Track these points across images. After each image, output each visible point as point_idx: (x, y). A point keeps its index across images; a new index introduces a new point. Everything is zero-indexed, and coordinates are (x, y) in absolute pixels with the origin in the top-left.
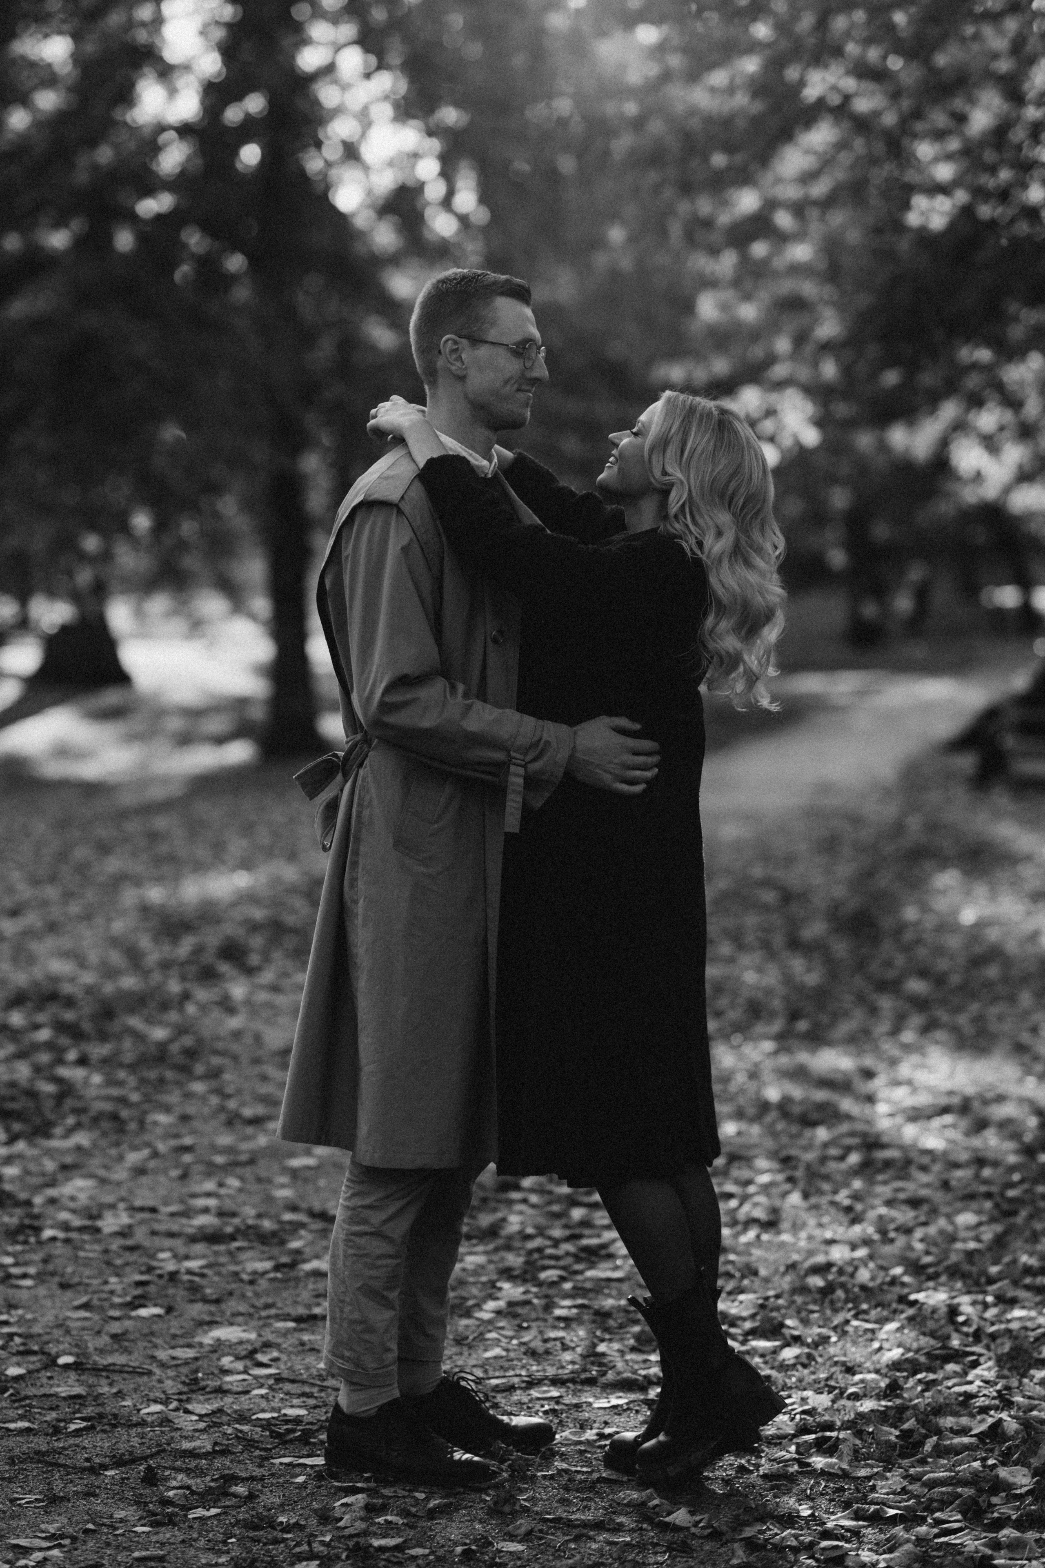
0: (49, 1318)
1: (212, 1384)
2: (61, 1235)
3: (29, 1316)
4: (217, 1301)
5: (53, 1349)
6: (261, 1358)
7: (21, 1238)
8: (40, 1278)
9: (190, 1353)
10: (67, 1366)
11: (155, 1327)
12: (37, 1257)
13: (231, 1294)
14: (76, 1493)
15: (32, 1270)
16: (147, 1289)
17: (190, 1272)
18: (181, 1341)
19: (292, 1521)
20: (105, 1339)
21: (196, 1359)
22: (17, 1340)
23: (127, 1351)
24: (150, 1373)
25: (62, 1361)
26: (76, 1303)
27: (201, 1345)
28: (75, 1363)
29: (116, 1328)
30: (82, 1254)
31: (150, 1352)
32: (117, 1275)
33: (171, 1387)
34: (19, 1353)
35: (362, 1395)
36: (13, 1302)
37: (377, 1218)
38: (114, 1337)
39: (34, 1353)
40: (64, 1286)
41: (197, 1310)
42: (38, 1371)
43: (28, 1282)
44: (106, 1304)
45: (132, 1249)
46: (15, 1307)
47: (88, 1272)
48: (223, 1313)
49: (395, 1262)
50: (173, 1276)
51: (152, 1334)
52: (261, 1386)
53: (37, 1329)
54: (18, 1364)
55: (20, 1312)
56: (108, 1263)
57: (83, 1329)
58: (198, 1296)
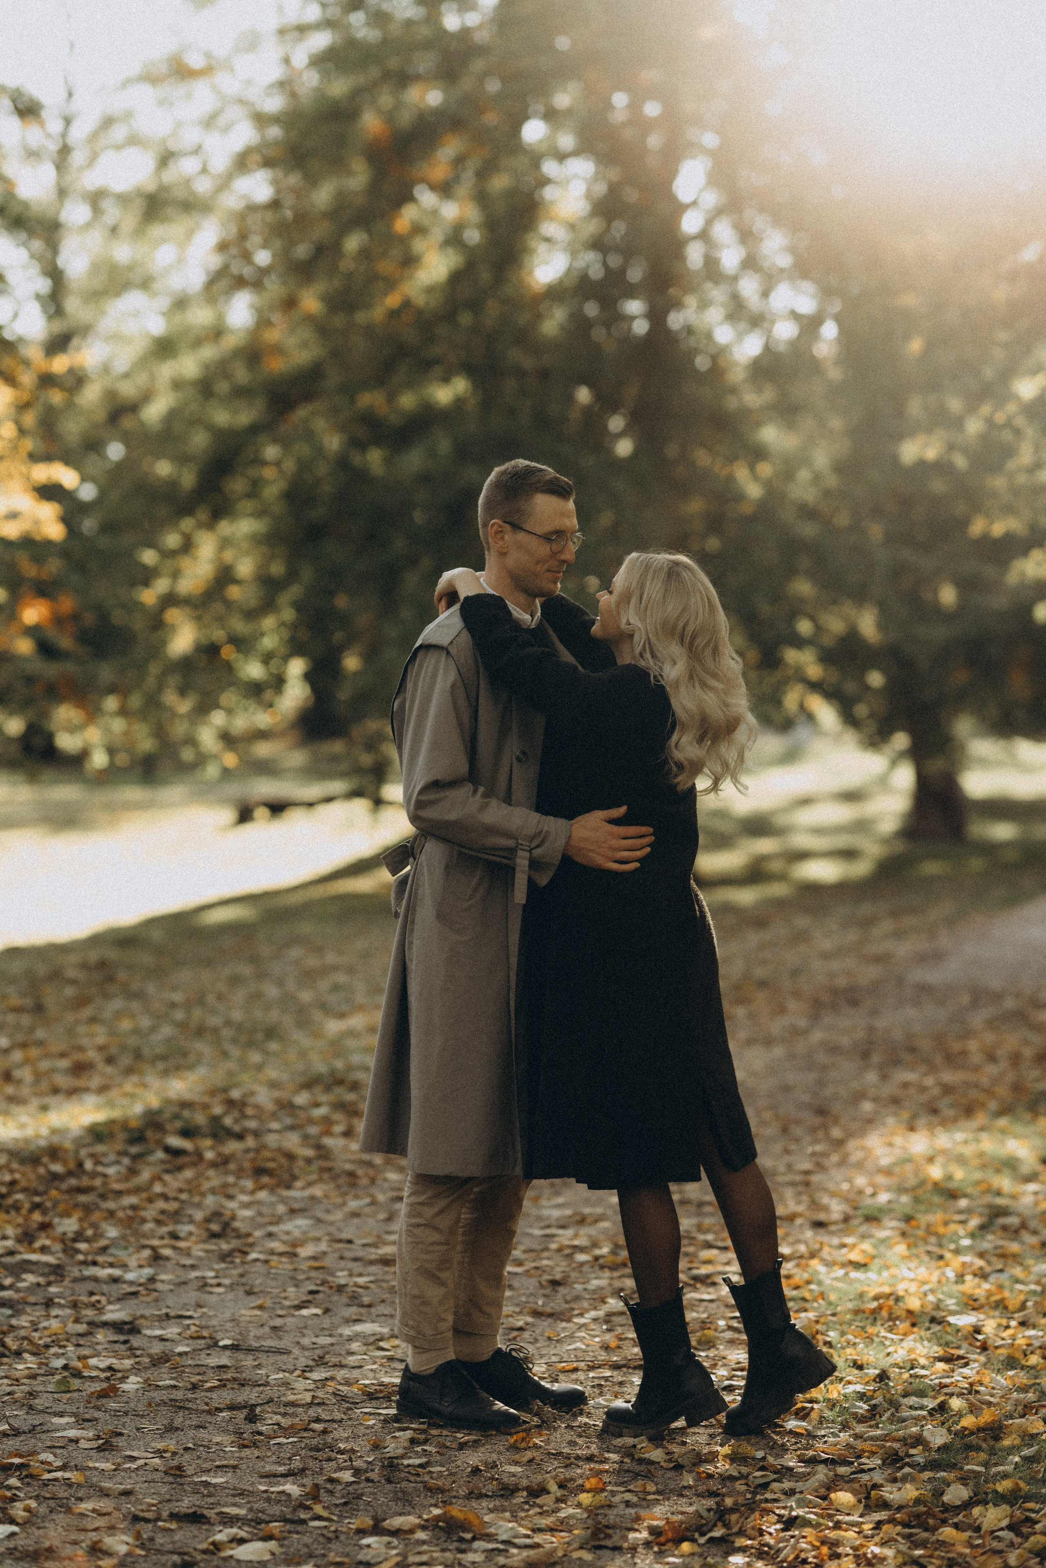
0: (227, 1315)
1: (334, 1360)
2: (261, 1257)
3: (211, 1313)
4: (370, 1306)
5: (219, 1335)
6: (382, 1344)
7: (229, 1259)
8: (231, 1287)
9: (329, 1340)
10: (225, 1347)
11: (310, 1322)
12: (235, 1272)
13: (383, 1301)
14: (190, 1426)
15: (227, 1282)
16: (317, 1296)
17: (356, 1285)
18: (327, 1333)
19: (349, 1447)
20: (267, 1329)
21: (332, 1345)
22: (193, 1328)
23: (281, 1339)
24: (288, 1353)
25: (221, 1343)
26: (253, 1305)
27: (341, 1335)
28: (233, 1345)
29: (278, 1322)
30: (273, 1271)
31: (297, 1339)
32: (297, 1286)
33: (303, 1362)
34: (192, 1338)
35: (424, 1357)
36: (202, 1303)
37: (429, 1212)
38: (274, 1328)
39: (204, 1338)
40: (249, 1293)
41: (353, 1312)
42: (200, 1350)
43: (221, 1290)
44: (277, 1306)
45: (317, 1268)
46: (201, 1306)
47: (274, 1284)
48: (370, 1314)
49: (445, 1247)
50: (340, 1289)
51: (305, 1327)
52: (375, 1363)
53: (214, 1322)
54: (188, 1345)
55: (204, 1310)
56: (293, 1278)
57: (250, 1322)
58: (356, 1302)
